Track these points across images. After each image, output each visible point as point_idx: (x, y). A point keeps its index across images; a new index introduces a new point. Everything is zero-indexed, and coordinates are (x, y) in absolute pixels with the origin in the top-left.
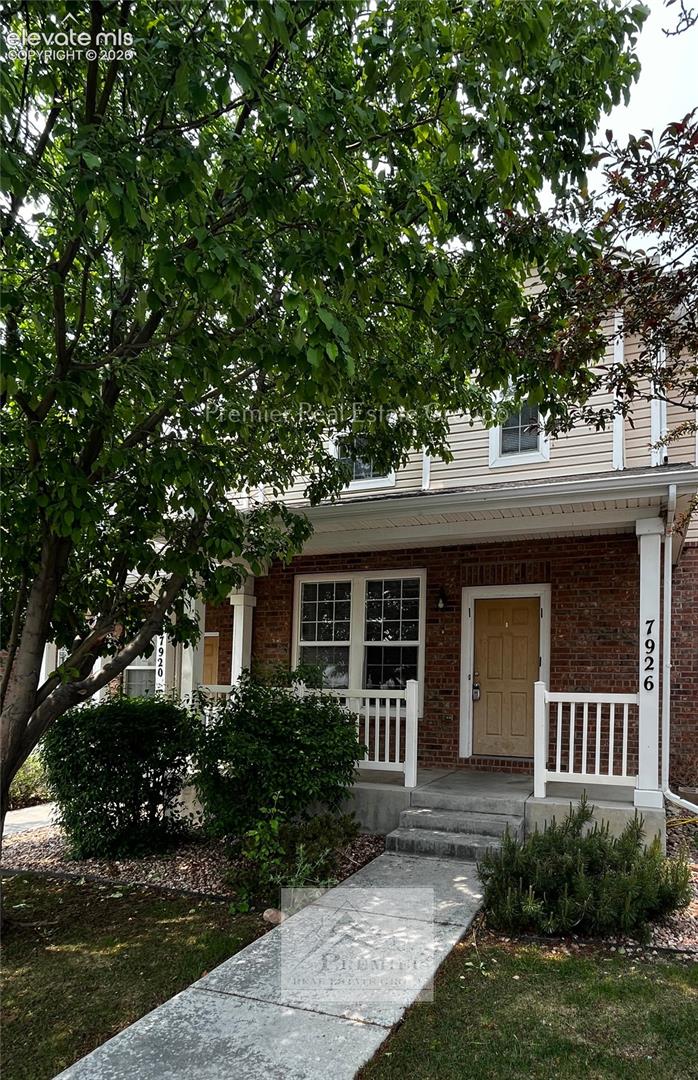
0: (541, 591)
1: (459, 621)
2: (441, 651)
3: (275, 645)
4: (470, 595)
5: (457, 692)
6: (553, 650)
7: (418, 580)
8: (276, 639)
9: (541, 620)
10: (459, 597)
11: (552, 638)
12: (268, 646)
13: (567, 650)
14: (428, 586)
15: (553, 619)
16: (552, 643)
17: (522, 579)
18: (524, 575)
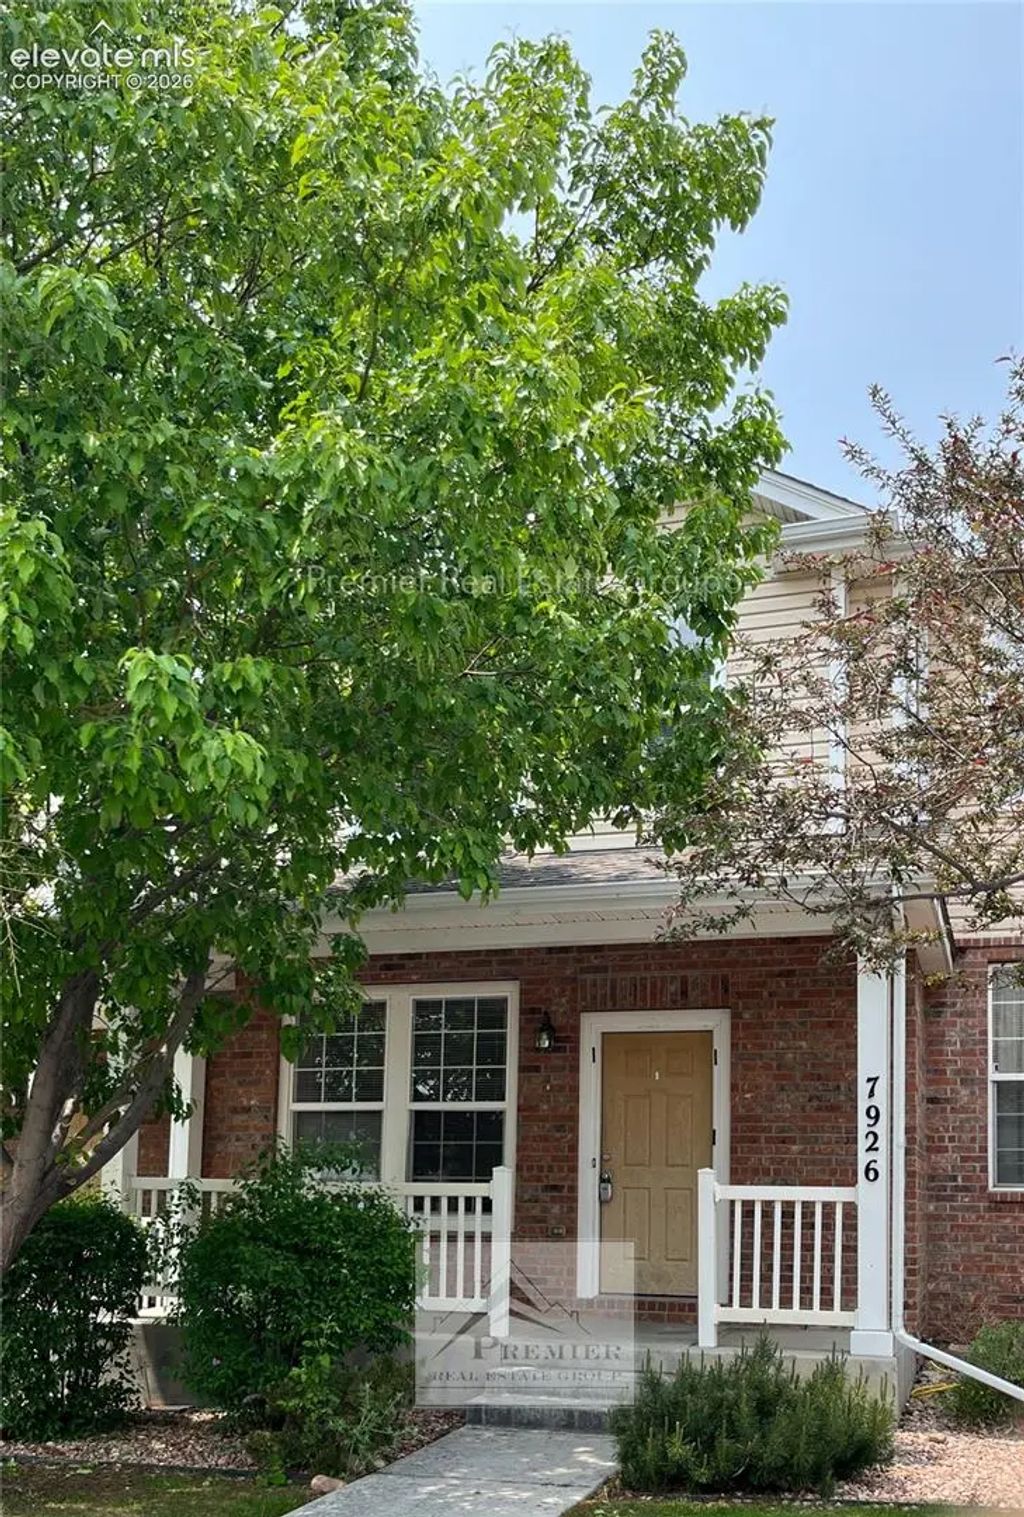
0: (715, 1022)
1: (575, 1069)
2: (544, 1119)
3: (247, 1110)
4: (593, 1028)
5: (573, 1189)
6: (735, 1119)
7: (505, 1000)
8: (250, 1099)
9: (715, 1068)
10: (576, 1029)
11: (732, 1098)
12: (235, 1111)
13: (758, 1119)
14: (522, 1012)
15: (733, 1066)
16: (733, 1108)
17: (682, 1001)
18: (684, 993)
